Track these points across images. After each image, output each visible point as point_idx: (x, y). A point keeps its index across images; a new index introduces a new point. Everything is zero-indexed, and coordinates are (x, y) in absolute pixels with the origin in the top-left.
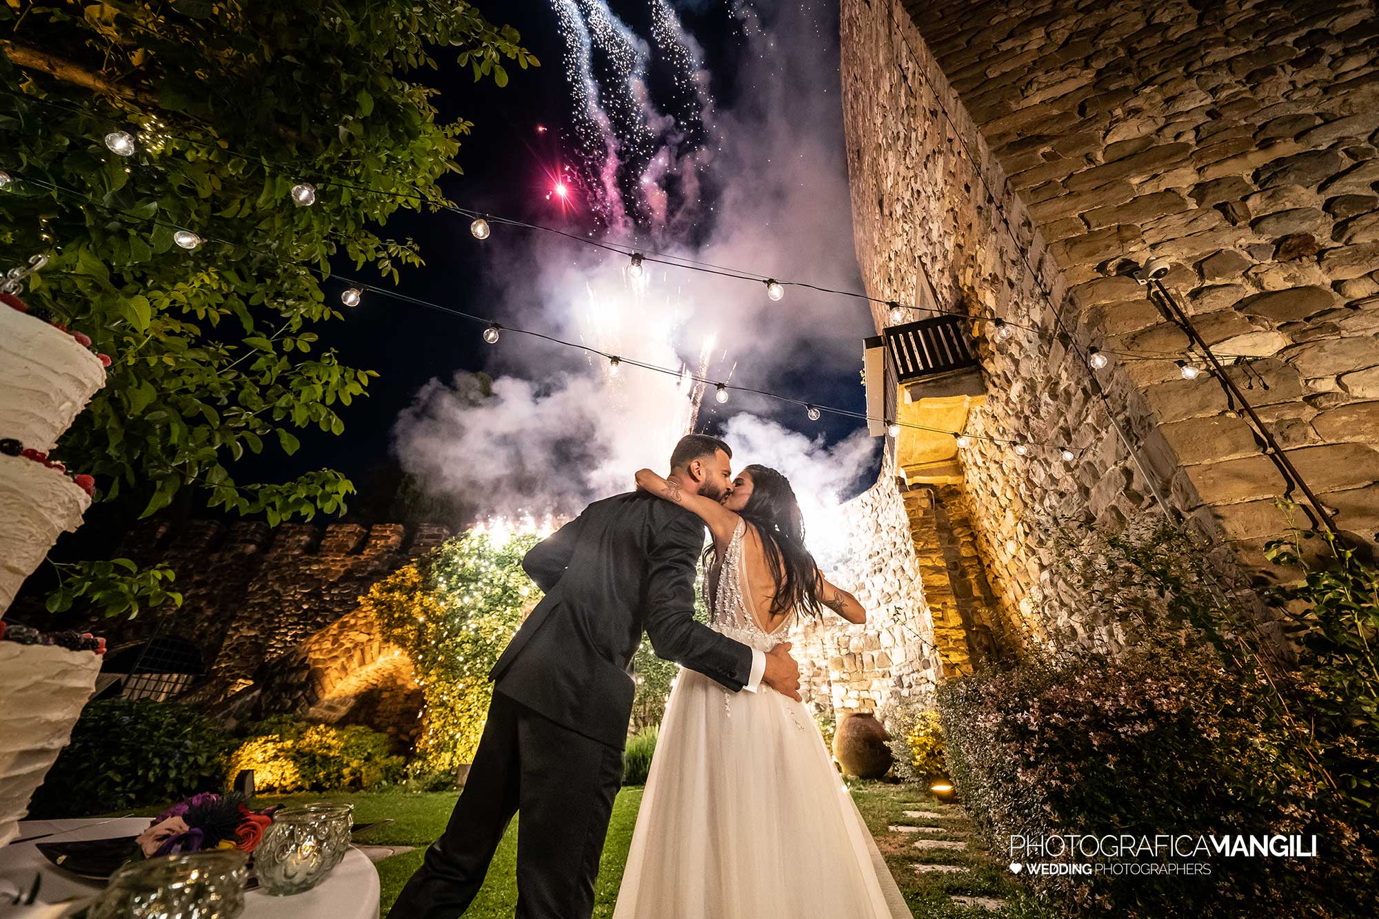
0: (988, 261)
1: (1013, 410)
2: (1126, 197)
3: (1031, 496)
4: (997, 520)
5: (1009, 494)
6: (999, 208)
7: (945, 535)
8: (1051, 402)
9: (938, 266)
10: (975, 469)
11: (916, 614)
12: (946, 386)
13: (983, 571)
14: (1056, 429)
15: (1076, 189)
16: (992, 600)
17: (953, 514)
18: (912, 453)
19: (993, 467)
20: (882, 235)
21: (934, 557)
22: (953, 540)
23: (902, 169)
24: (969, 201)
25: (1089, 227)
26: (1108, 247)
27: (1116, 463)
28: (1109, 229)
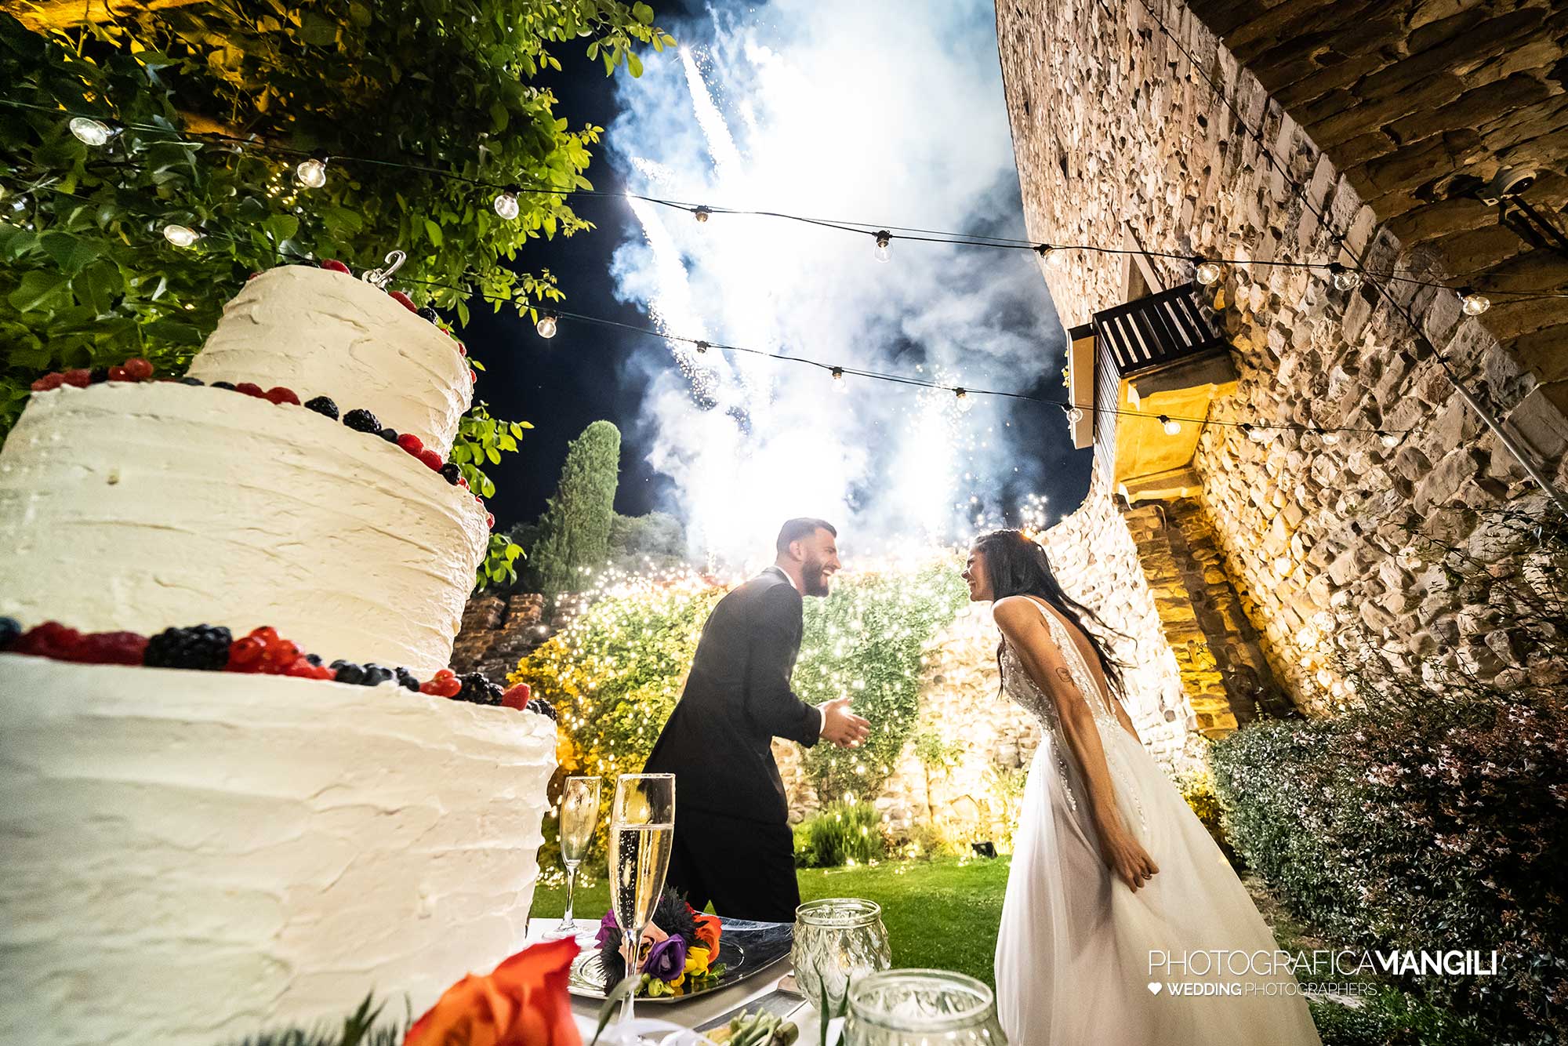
0: (1239, 207)
1: (1282, 395)
2: (1451, 95)
3: (1316, 500)
4: (1258, 536)
5: (1278, 500)
6: (1259, 137)
7: (1183, 560)
8: (1347, 377)
9: (1157, 227)
10: (1221, 476)
11: (1152, 656)
12: (1183, 375)
13: (1237, 600)
14: (1356, 411)
15: (1374, 95)
16: (1252, 634)
17: (1190, 533)
18: (1134, 463)
19: (1252, 473)
20: (1068, 202)
21: (1172, 586)
22: (1193, 565)
23: (1096, 116)
24: (1205, 138)
25: (1398, 141)
26: (1432, 163)
27: (1460, 445)
28: (1431, 139)
